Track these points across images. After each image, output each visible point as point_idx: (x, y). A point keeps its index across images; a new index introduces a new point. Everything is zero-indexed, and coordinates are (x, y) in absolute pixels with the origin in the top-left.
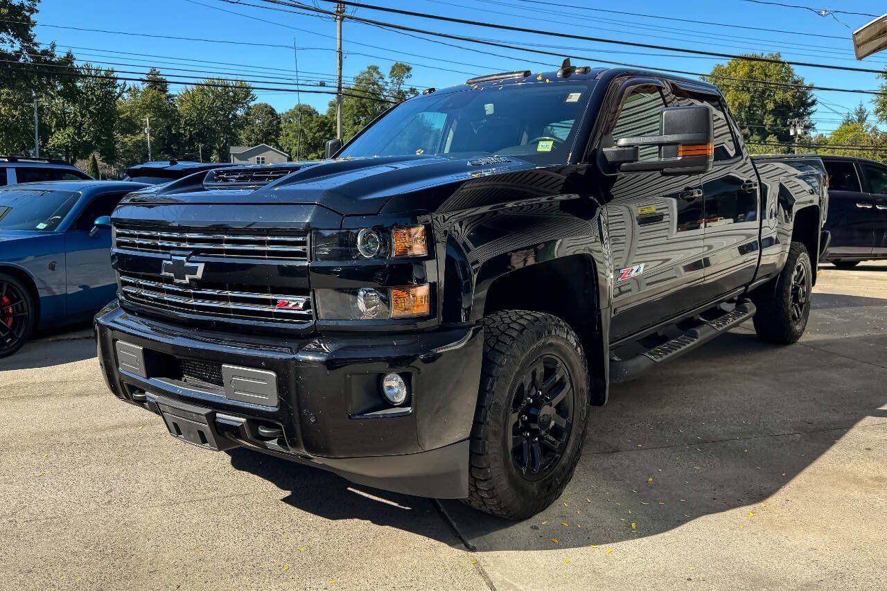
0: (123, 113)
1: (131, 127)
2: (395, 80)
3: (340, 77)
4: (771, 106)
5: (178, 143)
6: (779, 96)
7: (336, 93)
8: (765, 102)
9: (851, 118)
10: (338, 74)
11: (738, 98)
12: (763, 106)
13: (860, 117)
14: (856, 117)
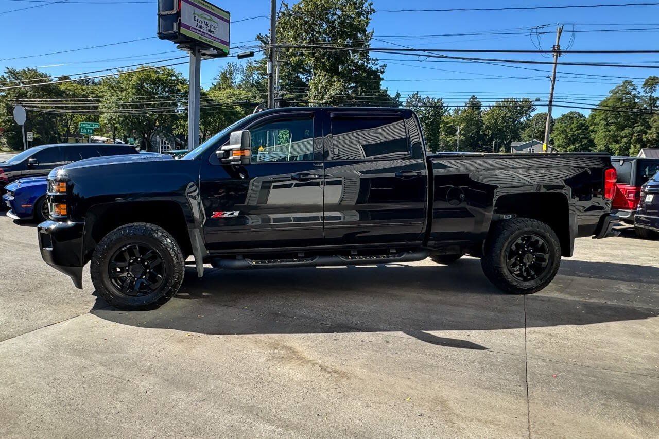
0: (449, 123)
1: (451, 131)
2: (648, 89)
3: (552, 94)
5: (484, 140)
7: (547, 105)
10: (551, 92)
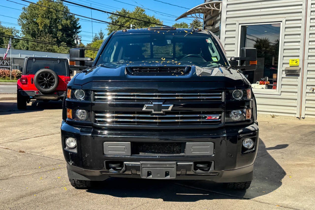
4: (60, 27)
6: (64, 22)
8: (57, 25)
9: (97, 36)
11: (43, 21)
12: (57, 27)
13: (101, 36)
14: (99, 36)
